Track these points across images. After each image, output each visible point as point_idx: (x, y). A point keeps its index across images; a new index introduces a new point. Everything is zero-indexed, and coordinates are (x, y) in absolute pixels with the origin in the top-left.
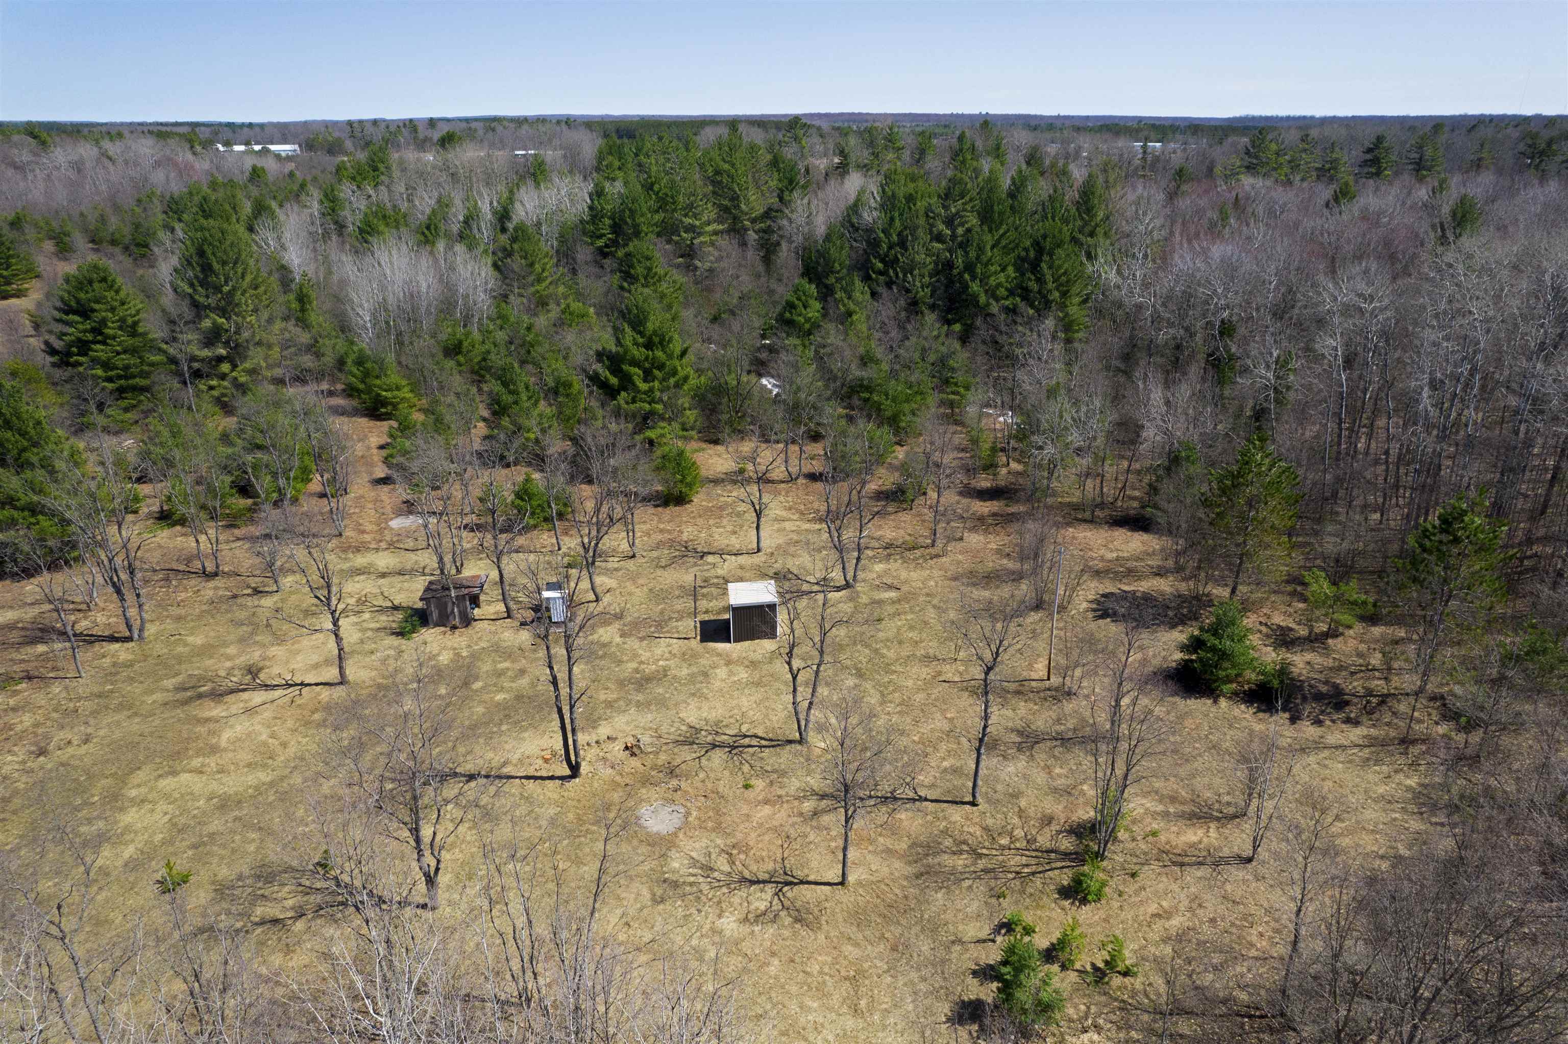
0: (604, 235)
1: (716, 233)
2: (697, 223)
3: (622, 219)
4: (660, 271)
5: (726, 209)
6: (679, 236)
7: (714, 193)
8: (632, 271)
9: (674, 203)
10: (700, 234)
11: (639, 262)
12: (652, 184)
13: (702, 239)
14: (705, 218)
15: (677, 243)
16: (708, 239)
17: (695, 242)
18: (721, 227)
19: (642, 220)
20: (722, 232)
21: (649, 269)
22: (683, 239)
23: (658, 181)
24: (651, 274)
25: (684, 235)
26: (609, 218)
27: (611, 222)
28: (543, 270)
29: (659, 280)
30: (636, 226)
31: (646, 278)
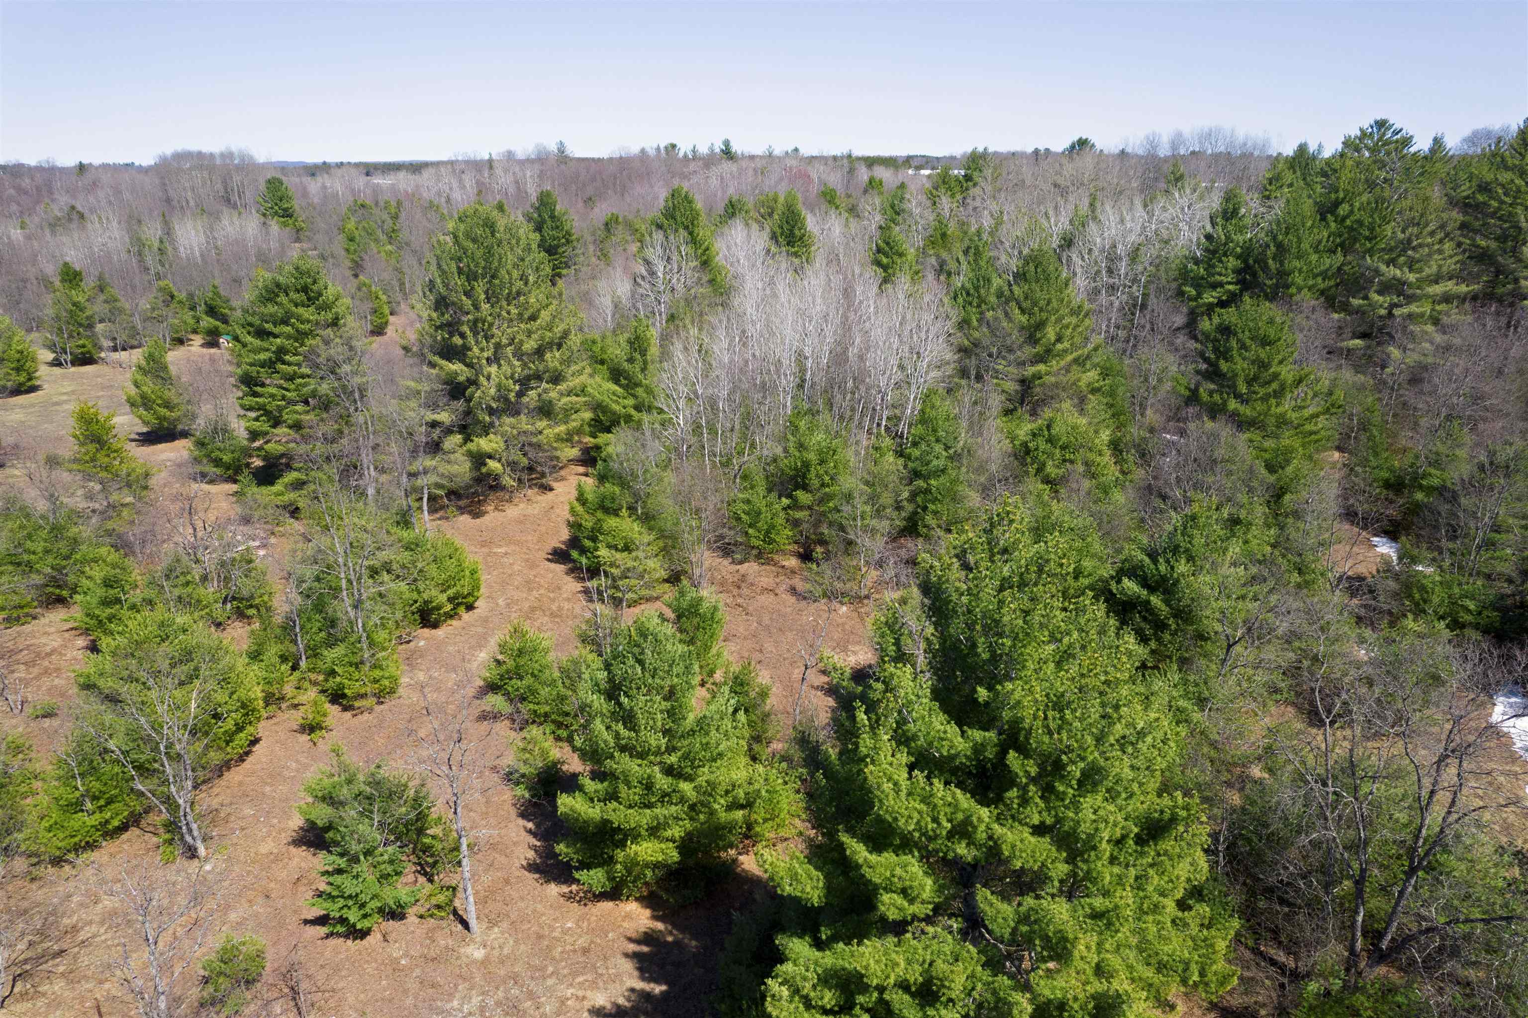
0: (1221, 285)
1: (1447, 299)
2: (1412, 277)
3: (1262, 261)
4: (1287, 373)
5: (1483, 257)
6: (1366, 298)
7: (1463, 226)
8: (1224, 366)
9: (1369, 239)
10: (1411, 299)
11: (1243, 347)
12: (1337, 204)
13: (1414, 308)
14: (1431, 269)
15: (1358, 311)
16: (1427, 308)
17: (1397, 312)
18: (1463, 288)
19: (1297, 264)
20: (1462, 299)
21: (1263, 365)
22: (1373, 306)
23: (1349, 197)
24: (1266, 376)
25: (1375, 297)
26: (1238, 257)
27: (1238, 263)
28: (1059, 339)
29: (1279, 394)
30: (1282, 274)
31: (1250, 382)
